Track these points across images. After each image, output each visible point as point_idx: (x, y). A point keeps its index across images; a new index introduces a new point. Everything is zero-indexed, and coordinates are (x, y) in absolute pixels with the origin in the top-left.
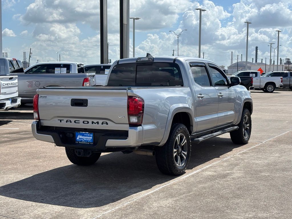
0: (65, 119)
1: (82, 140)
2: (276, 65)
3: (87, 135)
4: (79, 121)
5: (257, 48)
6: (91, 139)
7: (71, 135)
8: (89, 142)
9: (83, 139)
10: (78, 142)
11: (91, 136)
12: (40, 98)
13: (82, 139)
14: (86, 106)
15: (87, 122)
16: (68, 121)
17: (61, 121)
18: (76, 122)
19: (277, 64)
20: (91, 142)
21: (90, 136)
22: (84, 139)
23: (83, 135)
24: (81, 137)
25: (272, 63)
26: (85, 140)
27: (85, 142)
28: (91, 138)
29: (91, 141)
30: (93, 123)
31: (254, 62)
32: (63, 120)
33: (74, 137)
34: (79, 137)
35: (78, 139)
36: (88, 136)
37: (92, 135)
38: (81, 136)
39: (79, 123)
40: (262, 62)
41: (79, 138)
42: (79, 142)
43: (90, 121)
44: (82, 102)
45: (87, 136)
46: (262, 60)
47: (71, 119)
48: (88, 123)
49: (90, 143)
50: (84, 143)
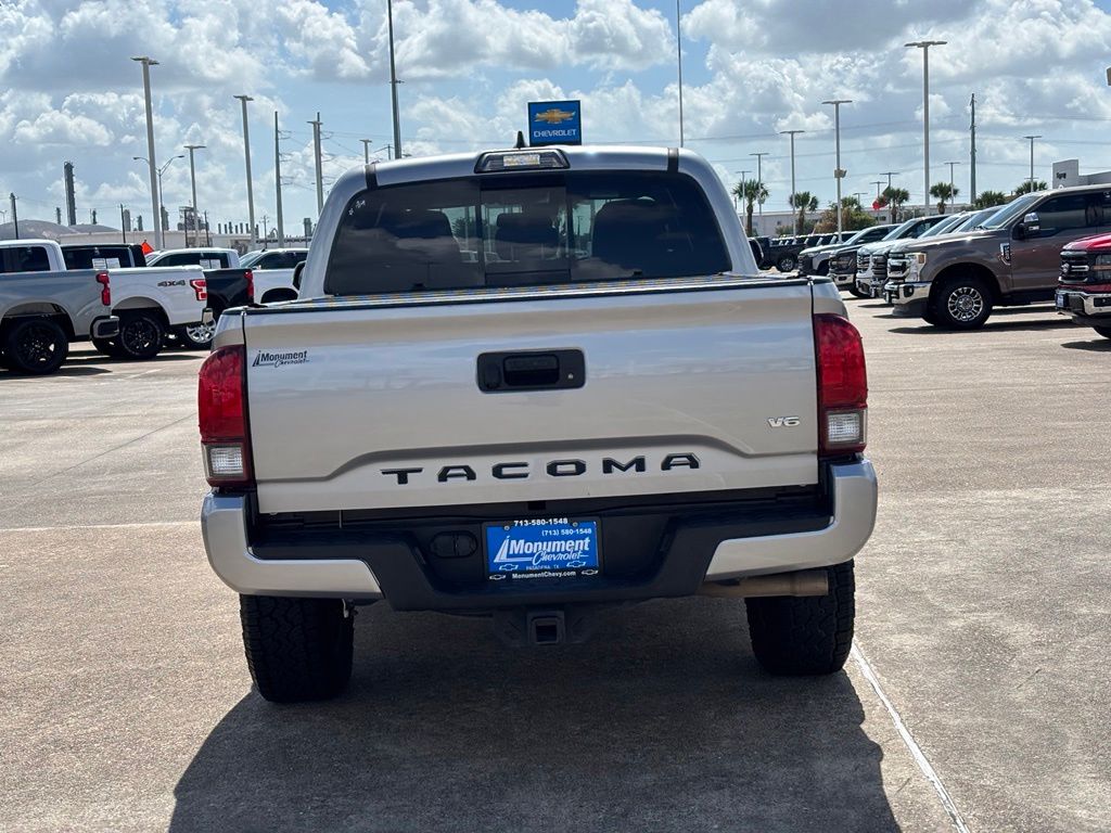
0: (435, 466)
1: (530, 563)
2: (150, 233)
3: (556, 533)
4: (525, 465)
5: (69, 168)
6: (584, 552)
7: (464, 544)
8: (571, 569)
9: (532, 555)
10: (502, 573)
11: (583, 537)
12: (257, 363)
13: (525, 555)
14: (579, 382)
15: (572, 468)
16: (451, 472)
17: (403, 477)
18: (505, 471)
19: (153, 230)
20: (584, 568)
21: (575, 537)
22: (539, 557)
23: (533, 536)
24: (519, 546)
25: (134, 225)
26: (544, 558)
27: (552, 571)
28: (585, 544)
29: (581, 559)
30: (608, 466)
31: (65, 222)
32: (420, 470)
33: (482, 551)
34: (508, 551)
35: (501, 556)
36: (566, 538)
37: (590, 531)
38: (522, 542)
39: (525, 476)
40: (95, 222)
41: (509, 556)
42: (509, 575)
43: (594, 459)
44: (555, 367)
45: (560, 538)
46: (94, 213)
47: (473, 462)
48: (581, 468)
49: (578, 571)
50: (543, 574)
